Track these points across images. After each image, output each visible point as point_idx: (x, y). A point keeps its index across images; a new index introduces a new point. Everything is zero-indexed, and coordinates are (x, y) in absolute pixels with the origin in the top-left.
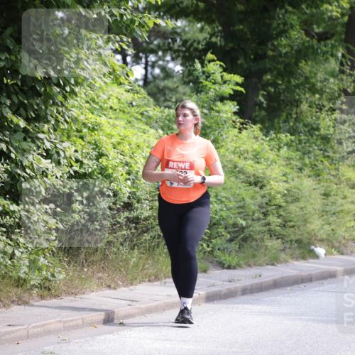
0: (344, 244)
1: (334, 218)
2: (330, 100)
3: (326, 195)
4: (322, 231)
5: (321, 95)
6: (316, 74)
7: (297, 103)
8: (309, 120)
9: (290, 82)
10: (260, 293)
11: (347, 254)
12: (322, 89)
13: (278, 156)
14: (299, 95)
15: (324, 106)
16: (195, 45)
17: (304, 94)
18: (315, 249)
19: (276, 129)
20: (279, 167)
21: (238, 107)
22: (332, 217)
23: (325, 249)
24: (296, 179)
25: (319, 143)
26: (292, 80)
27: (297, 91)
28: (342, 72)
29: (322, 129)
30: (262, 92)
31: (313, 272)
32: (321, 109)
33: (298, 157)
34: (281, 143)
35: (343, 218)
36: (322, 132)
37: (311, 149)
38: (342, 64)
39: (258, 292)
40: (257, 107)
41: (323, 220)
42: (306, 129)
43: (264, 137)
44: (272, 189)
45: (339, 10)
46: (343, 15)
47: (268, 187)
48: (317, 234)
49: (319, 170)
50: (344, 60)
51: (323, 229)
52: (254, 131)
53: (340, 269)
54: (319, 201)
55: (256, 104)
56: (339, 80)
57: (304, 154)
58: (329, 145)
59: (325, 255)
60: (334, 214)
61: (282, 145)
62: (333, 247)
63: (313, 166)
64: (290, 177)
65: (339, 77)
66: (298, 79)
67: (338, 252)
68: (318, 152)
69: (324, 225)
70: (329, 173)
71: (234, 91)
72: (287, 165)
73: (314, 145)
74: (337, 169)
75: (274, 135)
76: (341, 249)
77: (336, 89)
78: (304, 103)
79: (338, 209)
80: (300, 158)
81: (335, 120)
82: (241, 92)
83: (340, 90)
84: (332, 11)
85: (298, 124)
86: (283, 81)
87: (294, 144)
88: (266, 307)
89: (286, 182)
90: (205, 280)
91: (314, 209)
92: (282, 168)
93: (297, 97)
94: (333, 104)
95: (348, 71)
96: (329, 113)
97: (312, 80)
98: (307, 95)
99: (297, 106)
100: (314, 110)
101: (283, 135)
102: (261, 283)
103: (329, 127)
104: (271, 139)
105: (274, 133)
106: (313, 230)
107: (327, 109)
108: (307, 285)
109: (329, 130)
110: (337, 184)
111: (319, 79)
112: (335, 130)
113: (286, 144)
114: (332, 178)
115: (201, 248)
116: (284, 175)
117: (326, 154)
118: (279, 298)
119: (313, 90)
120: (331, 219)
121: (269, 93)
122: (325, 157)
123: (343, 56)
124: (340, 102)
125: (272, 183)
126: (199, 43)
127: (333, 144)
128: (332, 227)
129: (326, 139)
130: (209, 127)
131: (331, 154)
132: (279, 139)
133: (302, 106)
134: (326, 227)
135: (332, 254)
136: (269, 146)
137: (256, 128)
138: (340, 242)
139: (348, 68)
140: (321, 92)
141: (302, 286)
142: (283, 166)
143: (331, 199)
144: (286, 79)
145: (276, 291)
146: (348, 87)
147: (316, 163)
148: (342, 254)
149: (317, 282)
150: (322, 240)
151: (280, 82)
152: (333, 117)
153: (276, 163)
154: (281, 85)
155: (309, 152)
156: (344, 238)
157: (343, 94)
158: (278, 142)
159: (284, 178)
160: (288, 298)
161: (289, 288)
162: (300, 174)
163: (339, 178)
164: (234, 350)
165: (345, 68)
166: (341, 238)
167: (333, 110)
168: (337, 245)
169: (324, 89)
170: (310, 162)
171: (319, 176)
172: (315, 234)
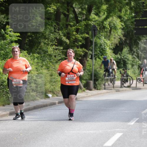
0: (58, 93)
1: (55, 83)
2: (51, 41)
3: (51, 75)
4: (50, 88)
5: (48, 40)
6: (46, 32)
7: (40, 43)
8: (44, 49)
9: (37, 35)
10: (29, 111)
11: (59, 96)
12: (48, 38)
13: (34, 62)
14: (40, 40)
15: (49, 44)
16: (2, 23)
17: (42, 40)
18: (48, 95)
19: (32, 52)
20: (34, 66)
21: (19, 45)
22: (54, 83)
23: (51, 94)
24: (40, 70)
25: (48, 57)
26: (38, 35)
27: (40, 38)
28: (55, 31)
29: (49, 52)
30: (27, 39)
31: (48, 103)
32: (48, 45)
33: (41, 62)
34: (35, 57)
35: (58, 83)
36: (49, 53)
37: (45, 59)
38: (55, 29)
39: (28, 111)
40: (26, 45)
41: (51, 84)
42: (43, 52)
43: (28, 55)
44: (32, 74)
45: (53, 10)
46: (54, 11)
47: (31, 73)
48: (49, 89)
49: (48, 67)
50: (55, 27)
51: (51, 87)
52: (25, 53)
53: (57, 102)
54: (49, 78)
55: (25, 44)
56: (54, 34)
57: (43, 61)
58: (52, 58)
59: (52, 97)
60: (54, 82)
61: (35, 58)
62: (54, 94)
63: (46, 65)
64: (38, 69)
65: (54, 33)
66: (40, 34)
67: (56, 95)
68: (48, 60)
69: (51, 86)
70: (52, 68)
71: (18, 39)
72: (37, 65)
73: (46, 58)
74: (55, 66)
75: (32, 55)
76: (57, 94)
77: (53, 37)
78: (42, 43)
79: (55, 80)
80: (42, 63)
81: (54, 48)
82: (20, 39)
83: (55, 38)
84: (50, 10)
85: (40, 50)
86: (34, 35)
87: (39, 57)
88: (31, 116)
89: (37, 71)
90: (9, 107)
91: (47, 80)
92: (35, 66)
93: (40, 41)
94: (52, 43)
95: (57, 31)
96: (51, 46)
97: (44, 35)
98: (43, 40)
99: (40, 44)
100: (46, 45)
101: (35, 54)
102: (29, 108)
103: (51, 51)
104: (31, 56)
105: (32, 54)
106: (47, 88)
107: (50, 45)
108: (46, 107)
109: (51, 52)
110: (55, 71)
111: (47, 34)
112: (53, 52)
113: (37, 58)
114: (53, 69)
115: (7, 96)
116: (36, 69)
117: (51, 61)
118: (36, 113)
119: (45, 38)
120: (54, 84)
121: (29, 39)
122: (50, 62)
123: (55, 26)
124: (55, 42)
125: (32, 71)
126: (3, 22)
127: (53, 57)
128: (54, 87)
129: (50, 56)
130: (8, 52)
131: (52, 61)
132: (34, 56)
133: (41, 44)
134: (52, 87)
135: (54, 96)
136: (30, 58)
137: (25, 52)
138: (57, 92)
139: (57, 30)
140: (48, 39)
141: (44, 108)
142: (36, 65)
143: (53, 77)
144: (35, 34)
145: (35, 110)
146: (57, 37)
147: (48, 64)
148: (58, 96)
149: (49, 107)
150: (50, 92)
151: (33, 36)
152: (53, 47)
153: (33, 64)
154: (34, 37)
155: (45, 60)
156: (58, 91)
157: (56, 39)
158: (33, 57)
159: (36, 70)
160: (39, 113)
161: (39, 109)
162: (42, 68)
163: (56, 69)
164: (21, 132)
165: (56, 30)
166: (57, 90)
167: (52, 45)
168: (56, 93)
169: (49, 38)
170: (45, 64)
171: (48, 68)
172: (48, 90)
